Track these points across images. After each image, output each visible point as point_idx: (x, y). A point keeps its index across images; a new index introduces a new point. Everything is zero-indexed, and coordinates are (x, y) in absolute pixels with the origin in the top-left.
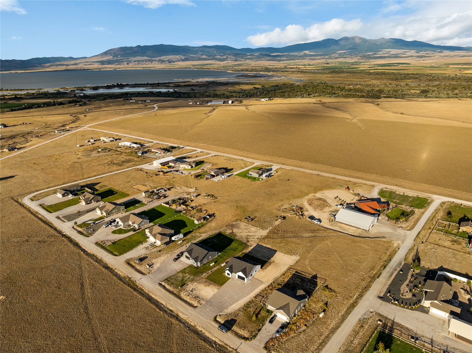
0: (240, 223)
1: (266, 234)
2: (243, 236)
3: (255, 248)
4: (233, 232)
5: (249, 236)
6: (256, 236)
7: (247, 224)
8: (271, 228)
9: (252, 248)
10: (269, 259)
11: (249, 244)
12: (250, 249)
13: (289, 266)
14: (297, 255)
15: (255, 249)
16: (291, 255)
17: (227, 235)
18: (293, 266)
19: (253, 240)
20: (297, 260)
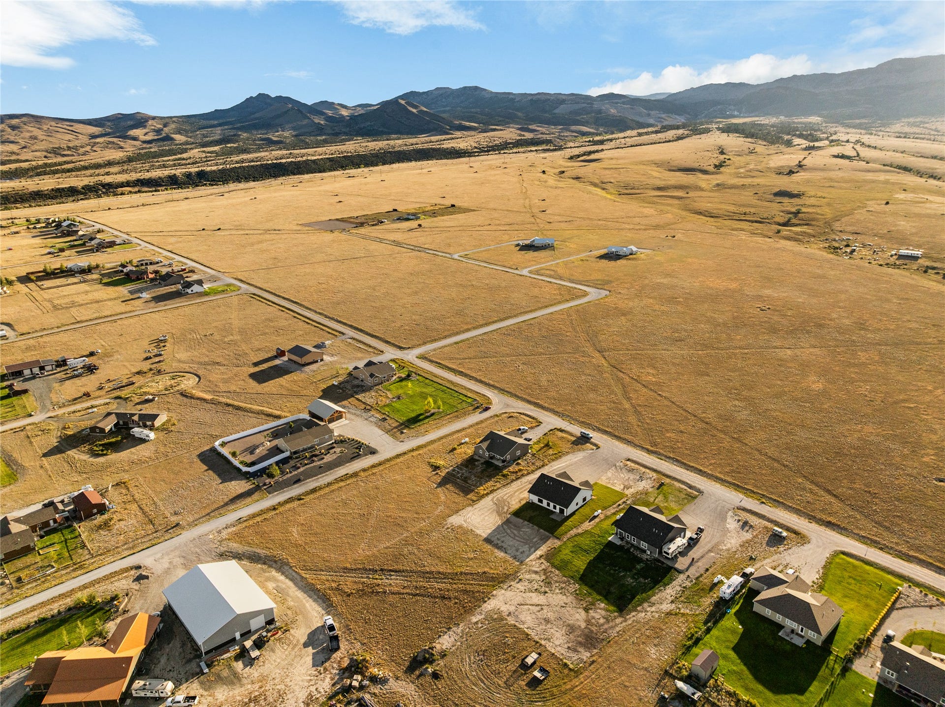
0: (563, 650)
1: (494, 592)
2: (557, 591)
3: (533, 549)
4: (586, 610)
5: (543, 590)
6: (522, 588)
7: (543, 642)
8: (474, 619)
9: (539, 553)
10: (507, 522)
11: (545, 562)
12: (542, 550)
13: (475, 506)
14: (449, 526)
15: (532, 547)
16: (460, 527)
17: (602, 602)
18: (470, 505)
19: (534, 576)
20: (454, 517)
